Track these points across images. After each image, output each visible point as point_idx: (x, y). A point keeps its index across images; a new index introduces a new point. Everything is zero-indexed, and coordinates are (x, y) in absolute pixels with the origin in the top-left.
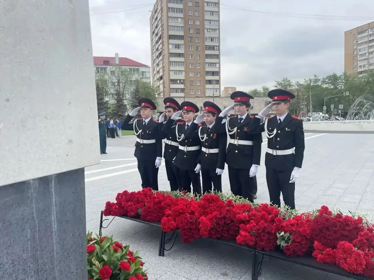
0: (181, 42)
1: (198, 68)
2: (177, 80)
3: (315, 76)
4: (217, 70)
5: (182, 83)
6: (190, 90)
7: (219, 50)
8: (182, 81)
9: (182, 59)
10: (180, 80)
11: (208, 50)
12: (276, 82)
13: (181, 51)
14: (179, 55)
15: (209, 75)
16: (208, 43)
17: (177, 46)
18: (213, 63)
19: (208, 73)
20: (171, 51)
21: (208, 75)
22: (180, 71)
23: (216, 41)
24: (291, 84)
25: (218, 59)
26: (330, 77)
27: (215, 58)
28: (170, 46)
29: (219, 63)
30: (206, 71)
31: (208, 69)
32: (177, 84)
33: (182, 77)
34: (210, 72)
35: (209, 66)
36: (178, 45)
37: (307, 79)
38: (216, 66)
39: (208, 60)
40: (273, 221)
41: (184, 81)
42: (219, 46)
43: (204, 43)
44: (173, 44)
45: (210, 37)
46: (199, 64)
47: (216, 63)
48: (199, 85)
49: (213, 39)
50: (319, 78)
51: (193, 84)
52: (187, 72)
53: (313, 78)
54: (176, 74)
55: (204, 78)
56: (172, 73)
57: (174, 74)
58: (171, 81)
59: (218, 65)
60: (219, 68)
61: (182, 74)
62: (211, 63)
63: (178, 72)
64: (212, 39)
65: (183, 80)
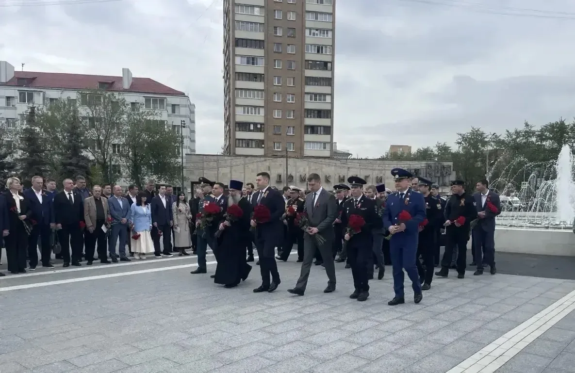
0: (258, 52)
1: (291, 102)
2: (249, 124)
3: (527, 125)
4: (328, 107)
5: (260, 130)
6: (274, 143)
7: (332, 69)
8: (259, 126)
9: (260, 85)
10: (255, 124)
11: (311, 69)
12: (460, 135)
13: (259, 69)
14: (254, 77)
15: (311, 117)
16: (311, 55)
17: (252, 60)
18: (320, 95)
19: (310, 113)
20: (239, 69)
21: (309, 116)
22: (255, 107)
23: (326, 52)
24: (486, 140)
25: (330, 88)
26: (552, 126)
27: (325, 84)
28: (238, 60)
29: (332, 95)
30: (306, 109)
31: (310, 105)
32: (250, 131)
33: (259, 117)
34: (314, 110)
35: (311, 99)
36: (253, 59)
37: (512, 131)
38: (325, 100)
39: (309, 89)
41: (263, 126)
42: (332, 63)
43: (303, 54)
44: (242, 56)
45: (315, 45)
46: (292, 94)
47: (325, 95)
48: (292, 134)
49: (322, 48)
50: (533, 129)
51: (280, 133)
52: (269, 107)
53: (522, 128)
54: (248, 113)
55: (302, 122)
56: (239, 111)
57: (244, 112)
58: (237, 125)
59: (328, 98)
60: (332, 103)
61: (259, 113)
62: (316, 95)
63: (251, 109)
64: (319, 49)
65: (261, 124)
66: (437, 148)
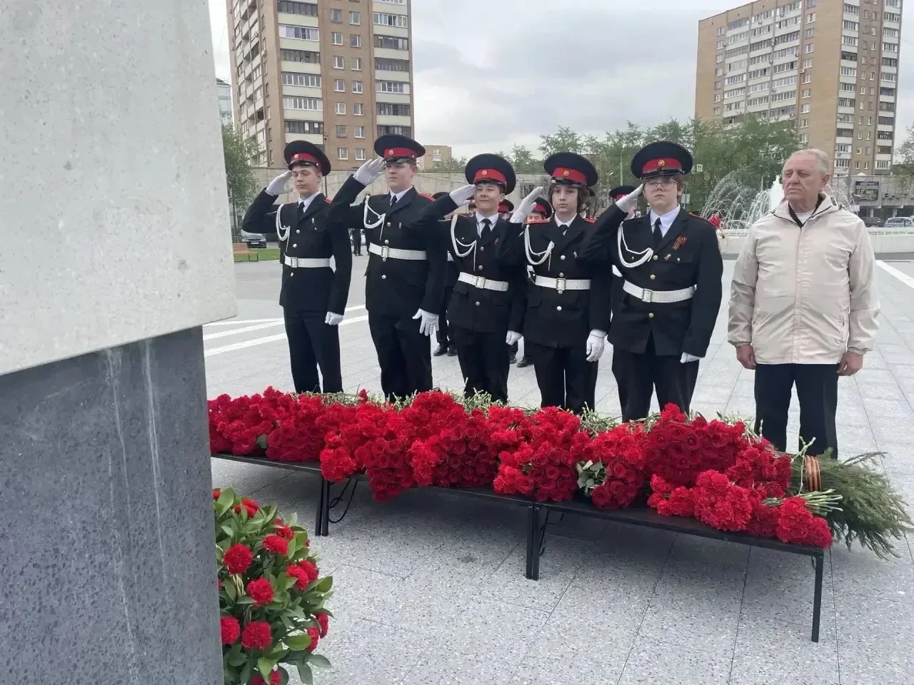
0: (310, 21)
1: (357, 92)
2: (303, 122)
3: (631, 125)
4: (406, 100)
5: (318, 131)
6: (338, 149)
7: (409, 48)
8: (316, 126)
9: (313, 68)
10: (311, 123)
11: (381, 47)
12: (544, 137)
13: (312, 45)
14: (307, 56)
15: (385, 113)
16: (382, 29)
17: (302, 32)
18: (395, 83)
19: (382, 107)
20: (286, 44)
21: (382, 112)
22: (310, 98)
23: (400, 24)
24: (579, 142)
25: (408, 74)
26: (663, 128)
27: (400, 69)
28: (283, 31)
29: (410, 84)
30: (377, 103)
31: (383, 97)
32: (304, 132)
33: (315, 114)
34: (389, 104)
35: (384, 89)
36: (304, 30)
37: (613, 133)
38: (401, 90)
39: (381, 74)
40: (567, 441)
41: (322, 126)
42: (408, 39)
43: (370, 28)
44: (289, 26)
45: (386, 14)
46: (358, 82)
47: (401, 83)
48: (361, 137)
49: (395, 18)
50: (638, 130)
51: (344, 135)
52: (328, 101)
53: (625, 129)
54: (300, 107)
55: (373, 120)
56: (288, 104)
57: (295, 106)
58: (286, 123)
59: (406, 88)
60: (411, 95)
61: (315, 108)
62: (390, 83)
63: (305, 102)
64: (391, 20)
65: (319, 123)
66: (514, 154)
